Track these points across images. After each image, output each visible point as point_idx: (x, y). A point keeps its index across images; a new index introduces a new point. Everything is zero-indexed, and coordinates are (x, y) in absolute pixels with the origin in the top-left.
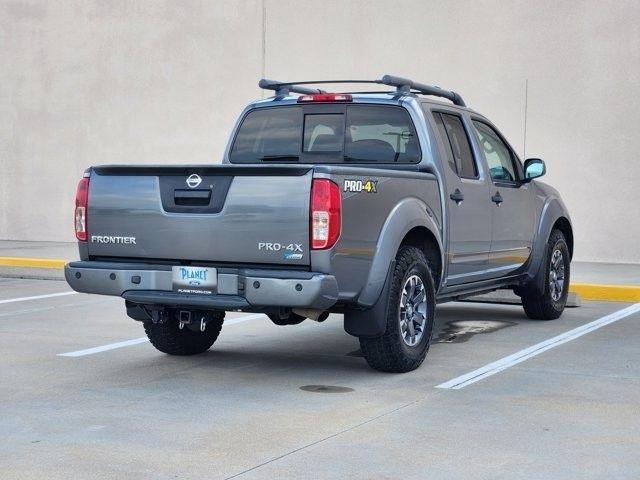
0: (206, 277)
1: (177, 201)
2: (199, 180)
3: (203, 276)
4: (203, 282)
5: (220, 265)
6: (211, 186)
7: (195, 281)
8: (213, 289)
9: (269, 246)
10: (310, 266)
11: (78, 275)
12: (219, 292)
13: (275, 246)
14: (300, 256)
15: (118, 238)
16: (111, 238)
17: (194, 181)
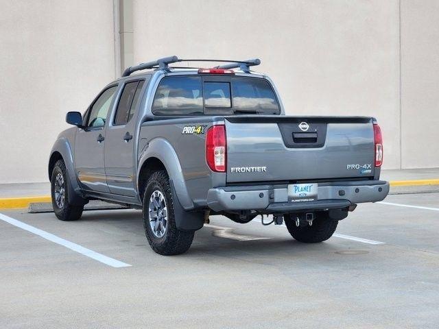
0: (311, 189)
1: (296, 140)
2: (307, 126)
3: (308, 190)
4: (308, 194)
5: (320, 181)
6: (316, 130)
7: (303, 193)
8: (314, 197)
9: (353, 166)
10: (373, 177)
11: (233, 197)
12: (319, 198)
13: (357, 166)
14: (370, 171)
15: (253, 168)
16: (247, 168)
17: (304, 127)
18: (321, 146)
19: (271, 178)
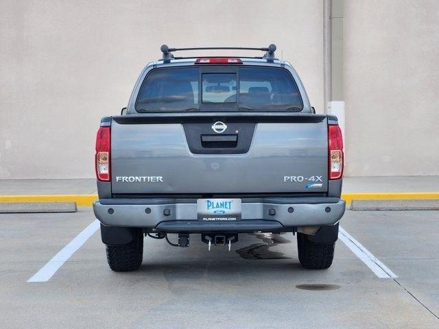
1: (205, 144)
2: (224, 127)
3: (228, 206)
4: (227, 211)
5: (244, 196)
6: (237, 132)
7: (219, 210)
8: (238, 216)
9: (293, 178)
10: (327, 193)
11: (111, 211)
12: (243, 218)
13: (299, 179)
14: (320, 185)
15: (144, 178)
16: (137, 178)
17: (219, 128)
18: (245, 151)
19: (170, 190)
